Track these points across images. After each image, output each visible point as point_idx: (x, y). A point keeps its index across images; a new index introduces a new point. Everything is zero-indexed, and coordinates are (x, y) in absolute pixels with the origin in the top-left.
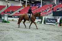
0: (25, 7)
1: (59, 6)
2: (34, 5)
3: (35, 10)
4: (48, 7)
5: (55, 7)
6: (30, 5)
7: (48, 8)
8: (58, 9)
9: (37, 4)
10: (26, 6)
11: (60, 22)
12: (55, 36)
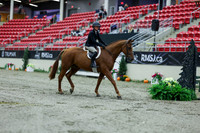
0: (7, 19)
1: (118, 16)
2: (38, 13)
3: (41, 31)
4: (84, 20)
5: (104, 20)
6: (23, 12)
7: (84, 25)
8: (114, 28)
9: (48, 11)
10: (11, 18)
11: (121, 69)
12: (105, 112)
